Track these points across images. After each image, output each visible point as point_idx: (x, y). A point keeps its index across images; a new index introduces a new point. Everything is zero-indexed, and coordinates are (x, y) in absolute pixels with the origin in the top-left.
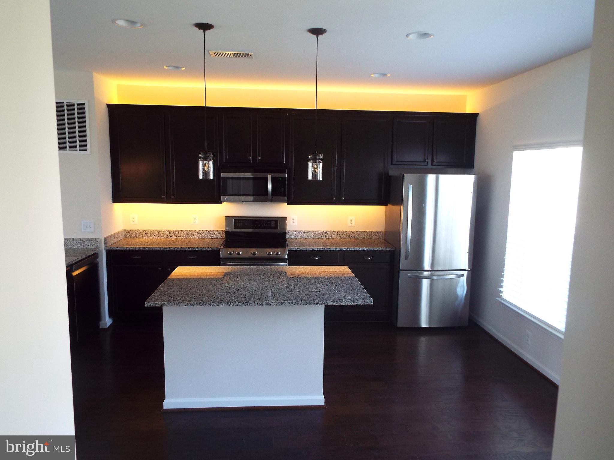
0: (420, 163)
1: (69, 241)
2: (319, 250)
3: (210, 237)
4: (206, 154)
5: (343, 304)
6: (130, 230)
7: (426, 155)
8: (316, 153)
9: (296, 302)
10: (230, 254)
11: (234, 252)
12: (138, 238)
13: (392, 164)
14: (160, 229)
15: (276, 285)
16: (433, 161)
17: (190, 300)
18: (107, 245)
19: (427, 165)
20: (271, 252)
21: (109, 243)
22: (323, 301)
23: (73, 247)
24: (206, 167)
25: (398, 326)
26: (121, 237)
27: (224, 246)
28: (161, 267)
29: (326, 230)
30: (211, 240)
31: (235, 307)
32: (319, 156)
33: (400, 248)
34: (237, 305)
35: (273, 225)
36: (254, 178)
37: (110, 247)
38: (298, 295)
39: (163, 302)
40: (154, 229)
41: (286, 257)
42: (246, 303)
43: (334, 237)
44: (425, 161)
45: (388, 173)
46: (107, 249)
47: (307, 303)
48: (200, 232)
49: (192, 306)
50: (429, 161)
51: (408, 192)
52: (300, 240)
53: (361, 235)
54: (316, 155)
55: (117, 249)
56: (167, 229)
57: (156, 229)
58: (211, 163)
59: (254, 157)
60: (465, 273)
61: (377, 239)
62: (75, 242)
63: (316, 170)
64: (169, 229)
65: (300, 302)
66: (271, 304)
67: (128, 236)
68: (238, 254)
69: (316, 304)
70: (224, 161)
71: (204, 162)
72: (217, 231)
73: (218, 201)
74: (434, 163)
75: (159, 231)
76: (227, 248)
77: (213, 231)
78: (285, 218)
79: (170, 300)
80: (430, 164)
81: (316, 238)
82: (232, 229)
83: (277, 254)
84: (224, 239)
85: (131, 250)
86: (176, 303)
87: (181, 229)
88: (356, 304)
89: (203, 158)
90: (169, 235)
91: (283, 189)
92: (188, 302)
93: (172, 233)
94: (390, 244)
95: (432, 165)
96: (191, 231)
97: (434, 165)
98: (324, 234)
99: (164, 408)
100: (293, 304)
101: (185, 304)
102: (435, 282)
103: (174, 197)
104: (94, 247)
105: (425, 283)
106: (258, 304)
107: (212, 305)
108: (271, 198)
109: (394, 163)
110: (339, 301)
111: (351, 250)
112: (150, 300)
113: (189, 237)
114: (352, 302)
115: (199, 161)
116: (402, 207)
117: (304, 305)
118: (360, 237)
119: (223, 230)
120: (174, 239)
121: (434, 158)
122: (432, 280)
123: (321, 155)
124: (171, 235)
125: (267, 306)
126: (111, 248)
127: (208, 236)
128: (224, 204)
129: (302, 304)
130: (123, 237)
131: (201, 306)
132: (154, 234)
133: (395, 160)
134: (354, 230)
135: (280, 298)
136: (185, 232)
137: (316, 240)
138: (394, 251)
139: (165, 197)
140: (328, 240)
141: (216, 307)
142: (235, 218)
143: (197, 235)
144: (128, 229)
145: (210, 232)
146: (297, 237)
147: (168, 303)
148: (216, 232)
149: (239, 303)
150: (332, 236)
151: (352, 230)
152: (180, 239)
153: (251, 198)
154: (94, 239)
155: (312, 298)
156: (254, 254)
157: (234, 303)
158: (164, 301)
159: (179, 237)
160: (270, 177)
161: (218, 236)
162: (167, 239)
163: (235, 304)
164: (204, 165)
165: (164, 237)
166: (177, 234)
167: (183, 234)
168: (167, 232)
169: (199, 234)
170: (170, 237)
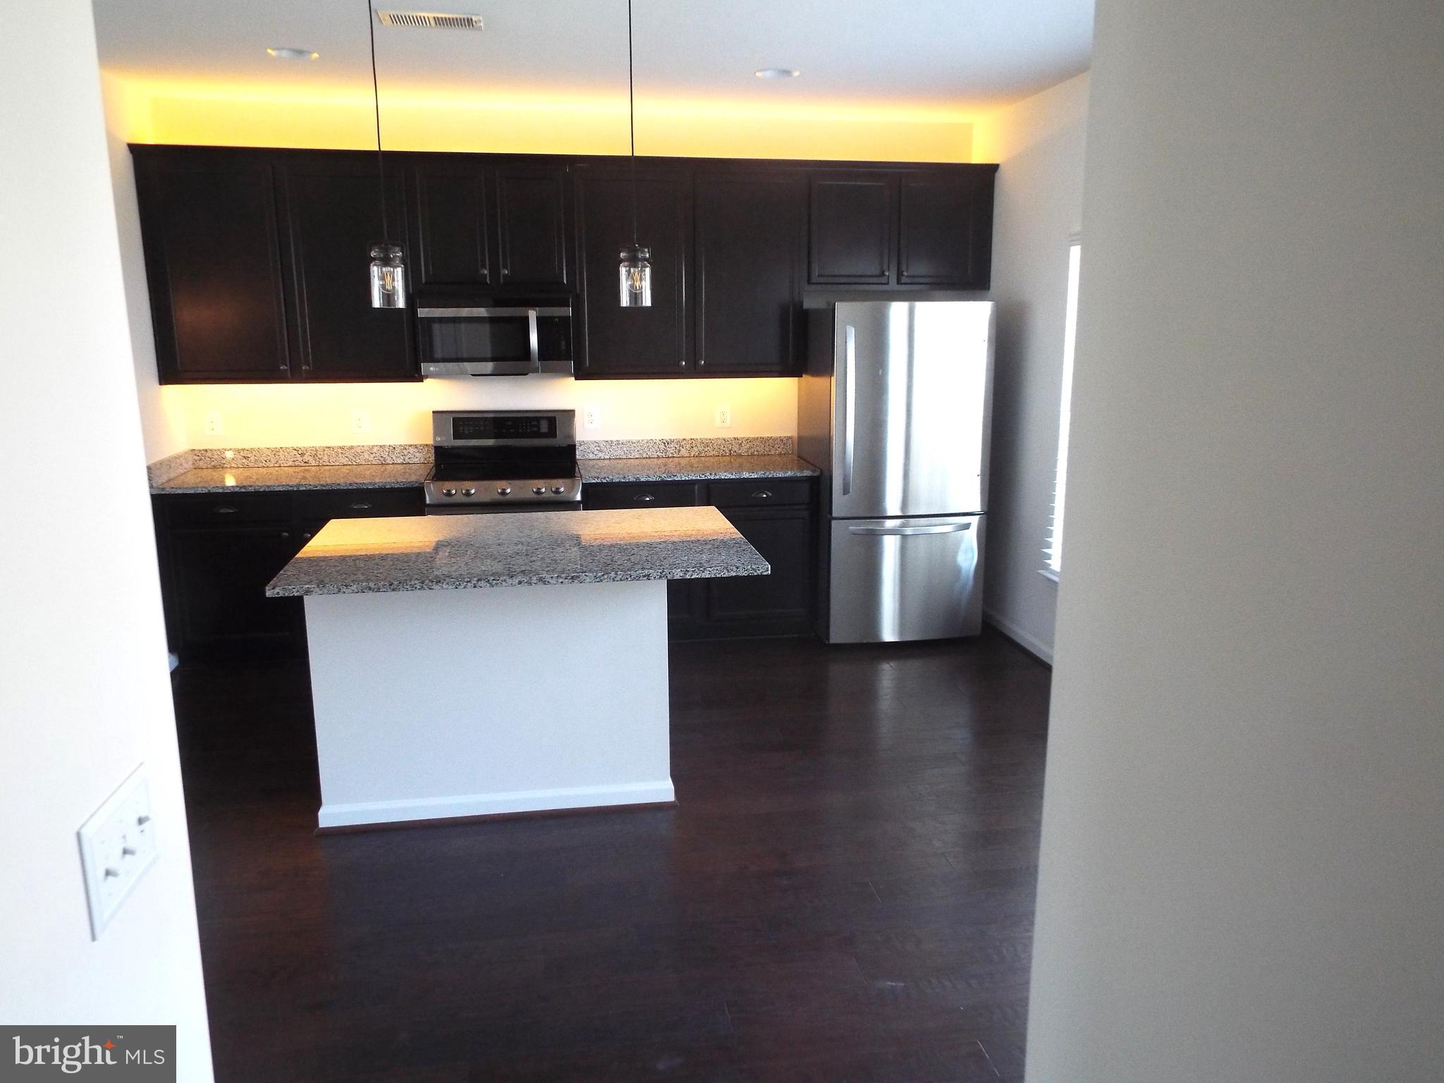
0: (871, 280)
2: (651, 479)
3: (400, 461)
4: (386, 251)
5: (706, 575)
6: (206, 451)
7: (886, 261)
8: (637, 245)
9: (603, 575)
10: (449, 494)
11: (457, 489)
12: (227, 467)
13: (809, 282)
14: (279, 446)
15: (558, 546)
16: (900, 274)
17: (368, 580)
18: (155, 485)
19: (888, 284)
20: (544, 487)
21: (157, 479)
22: (663, 572)
24: (388, 279)
25: (832, 641)
26: (185, 465)
27: (433, 478)
28: (287, 532)
29: (667, 437)
30: (401, 467)
31: (470, 589)
32: (643, 252)
33: (830, 471)
34: (475, 587)
35: (544, 427)
36: (492, 320)
37: (161, 487)
38: (609, 562)
39: (307, 586)
40: (262, 445)
41: (578, 497)
42: (494, 582)
43: (684, 452)
44: (883, 274)
45: (801, 304)
46: (154, 493)
47: (628, 577)
48: (376, 449)
49: (373, 591)
50: (892, 274)
51: (846, 342)
52: (607, 462)
53: (745, 447)
54: (636, 251)
55: (180, 492)
56: (295, 446)
57: (268, 447)
58: (399, 272)
59: (495, 271)
60: (974, 521)
61: (780, 454)
63: (637, 284)
64: (300, 445)
65: (613, 574)
66: (551, 581)
67: (201, 464)
68: (468, 494)
69: (648, 577)
70: (424, 280)
71: (384, 269)
72: (416, 446)
73: (414, 375)
74: (904, 280)
75: (275, 452)
76: (440, 483)
77: (404, 447)
78: (572, 413)
79: (322, 581)
80: (893, 280)
81: (645, 456)
82: (449, 441)
83: (557, 492)
84: (432, 465)
85: (213, 493)
86: (337, 588)
87: (329, 445)
88: (734, 574)
89: (380, 259)
90: (300, 459)
91: (563, 343)
92: (364, 584)
93: (307, 454)
94: (809, 463)
95: (899, 282)
96: (351, 448)
97: (905, 284)
98: (662, 447)
99: (320, 826)
100: (598, 580)
101: (357, 588)
102: (910, 541)
103: (308, 368)
105: (890, 546)
106: (520, 583)
107: (418, 587)
108: (538, 364)
109: (814, 280)
110: (697, 570)
111: (723, 477)
112: (276, 583)
113: (350, 463)
114: (725, 571)
115: (371, 267)
116: (833, 379)
117: (621, 580)
118: (743, 451)
119: (428, 443)
120: (313, 468)
121: (904, 267)
122: (904, 537)
123: (646, 250)
124: (306, 458)
125: (541, 585)
126: (163, 489)
127: (394, 458)
128: (427, 382)
129: (618, 578)
130: (189, 465)
131: (393, 590)
132: (266, 459)
133: (816, 272)
134: (729, 435)
135: (569, 568)
136: (340, 451)
137: (644, 461)
138: (818, 478)
139: (286, 368)
140: (671, 460)
141: (428, 592)
142: (457, 415)
143: (367, 456)
144: (201, 448)
145: (398, 450)
146: (601, 455)
147: (318, 587)
148: (412, 450)
149: (479, 580)
150: (679, 451)
151: (725, 436)
152: (327, 467)
153: (489, 367)
155: (637, 567)
156: (503, 493)
157: (468, 582)
158: (308, 583)
159: (325, 464)
160: (532, 315)
161: (418, 457)
162: (297, 469)
163: (469, 584)
164: (382, 278)
165: (288, 465)
166: (320, 457)
167: (334, 455)
168: (295, 452)
169: (372, 453)
170: (305, 465)
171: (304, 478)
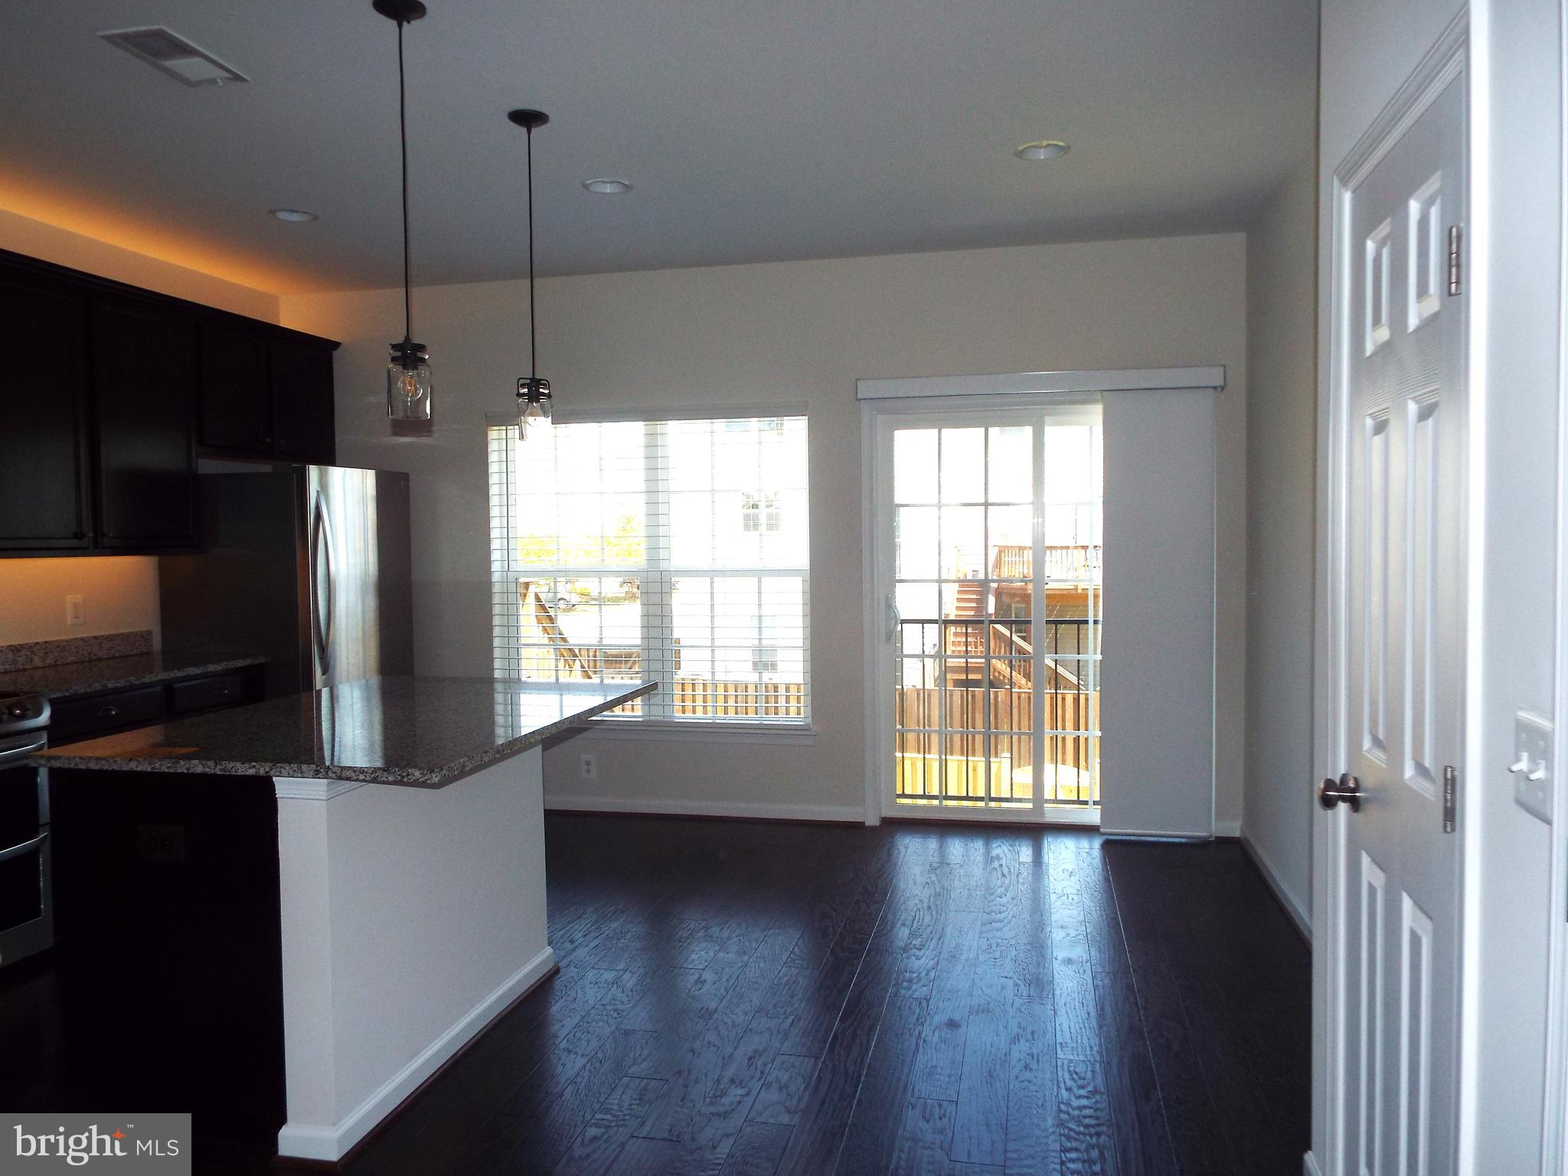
13: (201, 443)
41: (47, 721)
44: (263, 441)
45: (197, 468)
61: (142, 653)
109: (206, 441)
133: (207, 432)
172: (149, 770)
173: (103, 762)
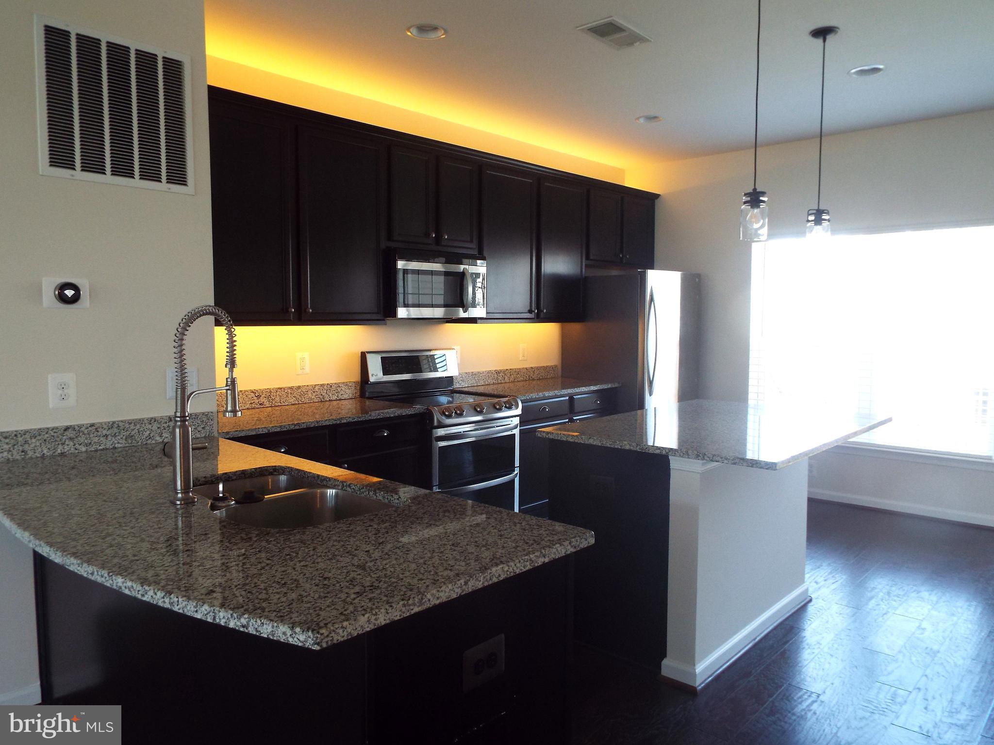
0: (614, 260)
1: (138, 426)
3: (335, 398)
10: (449, 416)
13: (587, 259)
19: (622, 262)
23: (149, 442)
30: (336, 403)
44: (619, 256)
48: (317, 388)
50: (622, 257)
56: (252, 388)
61: (552, 378)
62: (155, 426)
64: (257, 387)
68: (461, 414)
72: (346, 384)
77: (338, 385)
83: (510, 407)
87: (281, 386)
90: (257, 401)
93: (263, 396)
96: (299, 387)
97: (627, 263)
104: (203, 435)
113: (296, 402)
119: (355, 380)
120: (267, 409)
124: (262, 400)
127: (331, 395)
133: (591, 252)
136: (289, 391)
142: (384, 355)
143: (310, 395)
145: (334, 388)
148: (343, 387)
152: (279, 408)
154: (203, 414)
156: (481, 411)
159: (277, 404)
160: (468, 271)
161: (348, 394)
165: (246, 407)
166: (273, 398)
167: (285, 396)
168: (253, 395)
169: (314, 392)
170: (260, 406)
171: (259, 420)
172: (600, 445)
173: (576, 438)
